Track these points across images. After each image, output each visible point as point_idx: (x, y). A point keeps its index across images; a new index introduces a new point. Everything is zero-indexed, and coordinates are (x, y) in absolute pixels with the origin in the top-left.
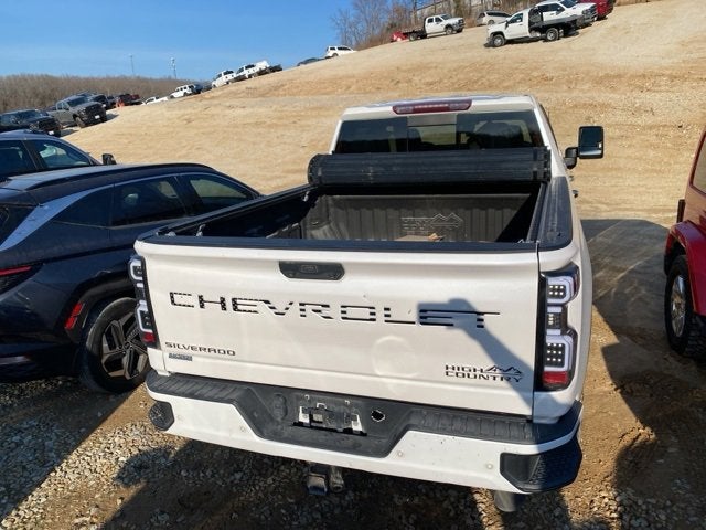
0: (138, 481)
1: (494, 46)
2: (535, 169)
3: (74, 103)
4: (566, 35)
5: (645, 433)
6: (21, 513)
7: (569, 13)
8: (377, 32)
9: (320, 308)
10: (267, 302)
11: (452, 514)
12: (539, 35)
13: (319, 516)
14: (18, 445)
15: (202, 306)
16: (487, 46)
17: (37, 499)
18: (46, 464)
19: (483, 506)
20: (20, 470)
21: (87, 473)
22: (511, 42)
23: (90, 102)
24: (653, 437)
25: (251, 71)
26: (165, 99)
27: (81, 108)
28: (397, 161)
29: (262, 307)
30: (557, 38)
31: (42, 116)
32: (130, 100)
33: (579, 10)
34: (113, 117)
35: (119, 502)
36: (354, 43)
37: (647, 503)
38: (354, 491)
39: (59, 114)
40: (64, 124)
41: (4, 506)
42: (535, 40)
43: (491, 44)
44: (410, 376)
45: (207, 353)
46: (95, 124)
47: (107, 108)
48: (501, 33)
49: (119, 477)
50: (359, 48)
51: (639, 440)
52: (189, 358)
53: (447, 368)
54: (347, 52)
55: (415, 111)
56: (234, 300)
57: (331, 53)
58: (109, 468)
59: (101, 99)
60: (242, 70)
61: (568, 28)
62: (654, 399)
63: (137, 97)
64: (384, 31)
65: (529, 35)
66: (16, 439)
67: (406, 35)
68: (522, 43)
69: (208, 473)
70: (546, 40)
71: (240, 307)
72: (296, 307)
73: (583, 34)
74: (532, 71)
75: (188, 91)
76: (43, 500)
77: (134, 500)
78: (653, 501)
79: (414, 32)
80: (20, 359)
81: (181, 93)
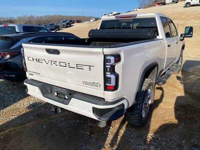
0: (31, 109)
1: (187, 7)
2: (149, 35)
3: (64, 22)
5: (175, 121)
6: (4, 110)
8: (151, 3)
9: (55, 62)
10: (44, 60)
11: (102, 130)
13: (67, 124)
14: (11, 96)
15: (33, 61)
16: (184, 7)
17: (9, 108)
18: (15, 101)
19: (111, 130)
20: (9, 102)
21: (22, 105)
22: (193, 6)
23: (68, 22)
24: (177, 122)
25: (112, 14)
26: (88, 22)
27: (65, 23)
28: (111, 31)
29: (44, 61)
31: (56, 25)
32: (78, 22)
34: (73, 26)
35: (25, 112)
36: (143, 7)
37: (161, 139)
38: (80, 120)
39: (60, 25)
40: (61, 27)
41: (1, 109)
43: (186, 6)
44: (75, 83)
46: (68, 27)
47: (72, 24)
48: (189, 3)
49: (28, 107)
50: (145, 8)
51: (172, 122)
52: (32, 75)
53: (83, 82)
54: (141, 9)
55: (121, 18)
56: (38, 59)
57: (136, 9)
58: (27, 105)
59: (71, 21)
60: (109, 14)
62: (184, 112)
63: (81, 21)
64: (153, 3)
65: (199, 3)
66: (12, 95)
67: (159, 4)
68: (196, 6)
69: (48, 110)
71: (40, 61)
72: (50, 62)
74: (197, 14)
75: (94, 20)
76: (10, 109)
77: (28, 112)
78: (164, 139)
79: (162, 3)
80: (14, 76)
81: (92, 20)
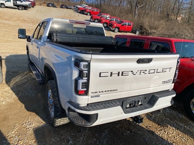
1: (1, 7)
4: (25, 9)
7: (24, 3)
9: (144, 71)
10: (132, 71)
12: (16, 7)
15: (111, 76)
29: (130, 73)
30: (22, 9)
33: (27, 3)
42: (15, 9)
45: (108, 92)
48: (4, 4)
52: (99, 96)
53: (163, 82)
56: (122, 72)
61: (25, 7)
65: (13, 6)
70: (19, 9)
71: (124, 74)
72: (139, 72)
73: (29, 10)
